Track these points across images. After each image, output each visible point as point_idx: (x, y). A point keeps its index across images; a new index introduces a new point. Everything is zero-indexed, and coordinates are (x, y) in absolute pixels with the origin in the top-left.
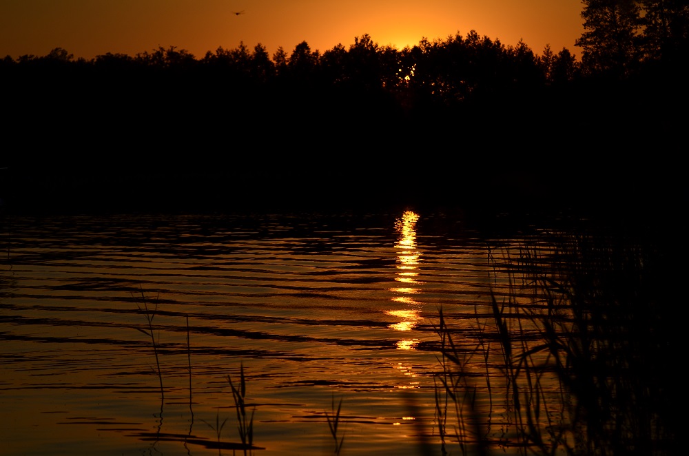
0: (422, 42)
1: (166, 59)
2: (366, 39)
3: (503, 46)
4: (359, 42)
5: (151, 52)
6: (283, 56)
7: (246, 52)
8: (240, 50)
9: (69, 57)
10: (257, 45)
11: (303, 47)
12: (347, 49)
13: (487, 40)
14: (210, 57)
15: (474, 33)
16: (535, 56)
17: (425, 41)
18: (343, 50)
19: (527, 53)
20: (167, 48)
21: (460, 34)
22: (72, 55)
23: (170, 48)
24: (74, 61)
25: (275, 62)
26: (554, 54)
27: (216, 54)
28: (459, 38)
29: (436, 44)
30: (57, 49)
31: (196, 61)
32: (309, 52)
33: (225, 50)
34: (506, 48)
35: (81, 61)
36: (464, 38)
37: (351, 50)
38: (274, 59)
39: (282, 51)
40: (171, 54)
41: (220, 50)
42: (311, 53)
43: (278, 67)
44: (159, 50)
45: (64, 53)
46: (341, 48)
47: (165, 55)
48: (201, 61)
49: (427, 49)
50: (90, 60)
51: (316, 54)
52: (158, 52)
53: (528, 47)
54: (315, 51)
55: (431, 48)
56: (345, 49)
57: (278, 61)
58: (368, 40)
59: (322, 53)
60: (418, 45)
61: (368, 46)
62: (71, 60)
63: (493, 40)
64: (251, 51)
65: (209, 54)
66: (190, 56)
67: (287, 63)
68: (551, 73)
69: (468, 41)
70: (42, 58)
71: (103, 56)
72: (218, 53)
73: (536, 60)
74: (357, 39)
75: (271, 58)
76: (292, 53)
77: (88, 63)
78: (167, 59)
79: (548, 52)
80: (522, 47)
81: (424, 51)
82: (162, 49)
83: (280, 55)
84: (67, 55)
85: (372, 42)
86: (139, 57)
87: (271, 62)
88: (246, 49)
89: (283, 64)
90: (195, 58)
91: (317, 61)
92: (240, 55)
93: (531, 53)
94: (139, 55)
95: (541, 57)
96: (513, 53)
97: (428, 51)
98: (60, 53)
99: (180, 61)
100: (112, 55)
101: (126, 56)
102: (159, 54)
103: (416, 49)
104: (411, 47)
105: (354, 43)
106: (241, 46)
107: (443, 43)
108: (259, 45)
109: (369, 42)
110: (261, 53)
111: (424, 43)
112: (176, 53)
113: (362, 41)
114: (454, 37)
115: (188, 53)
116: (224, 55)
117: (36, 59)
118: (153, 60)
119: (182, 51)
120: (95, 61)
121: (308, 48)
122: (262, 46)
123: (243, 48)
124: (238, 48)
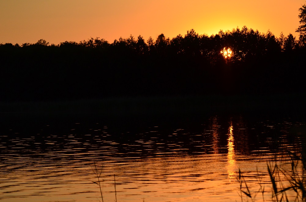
0: (220, 32)
1: (94, 44)
2: (192, 31)
3: (260, 33)
4: (189, 33)
5: (87, 40)
6: (152, 41)
8: (131, 39)
9: (47, 44)
10: (139, 36)
11: (162, 36)
12: (183, 37)
13: (252, 31)
14: (116, 42)
15: (245, 27)
16: (275, 38)
17: (222, 32)
18: (181, 37)
19: (272, 36)
20: (95, 38)
21: (239, 28)
22: (48, 43)
23: (96, 38)
24: (49, 46)
25: (148, 44)
26: (285, 37)
27: (119, 41)
28: (238, 30)
29: (227, 33)
30: (41, 40)
31: (109, 44)
32: (164, 39)
33: (123, 39)
34: (261, 34)
35: (53, 46)
36: (241, 30)
37: (186, 37)
38: (148, 43)
39: (151, 39)
40: (97, 41)
41: (121, 39)
42: (166, 39)
43: (149, 47)
44: (91, 39)
45: (44, 42)
46: (180, 36)
47: (94, 42)
48: (112, 44)
49: (223, 35)
50: (57, 45)
51: (168, 39)
52: (91, 40)
53: (272, 33)
54: (168, 38)
55: (225, 36)
56: (182, 37)
57: (149, 44)
58: (193, 32)
59: (171, 39)
60: (218, 34)
61: (193, 35)
62: (48, 45)
63: (255, 31)
64: (136, 39)
65: (115, 41)
66: (106, 43)
67: (154, 44)
68: (284, 46)
69: (243, 31)
70: (33, 44)
71: (64, 43)
72: (120, 40)
73: (276, 40)
74: (188, 32)
75: (146, 42)
76: (156, 39)
77: (56, 46)
79: (282, 35)
80: (269, 34)
81: (221, 37)
83: (150, 41)
84: (46, 43)
85: (195, 33)
86: (81, 43)
87: (145, 44)
88: (133, 38)
89: (152, 45)
90: (109, 43)
91: (169, 43)
92: (131, 41)
93: (274, 36)
94: (81, 42)
95: (279, 38)
96: (265, 37)
97: (223, 37)
98: (42, 42)
99: (102, 45)
100: (68, 42)
101: (75, 43)
102: (91, 41)
103: (217, 36)
104: (215, 35)
105: (187, 34)
106: (131, 36)
107: (230, 33)
108: (140, 36)
109: (194, 33)
110: (141, 40)
111: (221, 33)
112: (99, 40)
113: (191, 32)
114: (236, 30)
115: (105, 40)
116: (123, 42)
117: (31, 45)
118: (88, 44)
119: (102, 40)
120: (60, 45)
121: (164, 37)
122: (141, 36)
123: (132, 38)
124: (129, 38)
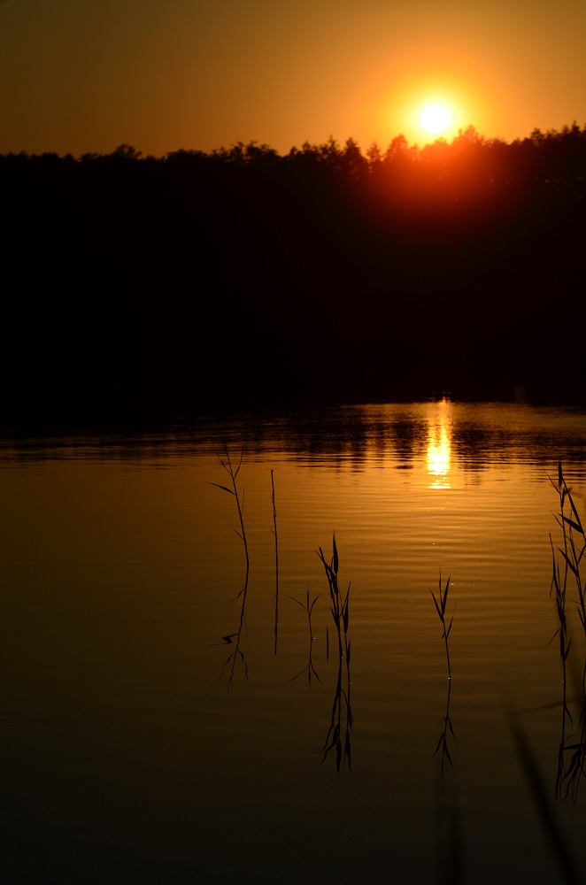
0: (535, 133)
2: (471, 130)
4: (463, 133)
5: (228, 148)
6: (377, 151)
7: (335, 146)
8: (329, 145)
9: (137, 155)
10: (347, 139)
11: (399, 140)
12: (450, 142)
14: (295, 153)
17: (538, 132)
18: (444, 144)
20: (246, 143)
21: (577, 124)
22: (140, 152)
23: (250, 143)
24: (142, 160)
25: (368, 158)
27: (302, 150)
28: (575, 128)
29: (550, 135)
30: (123, 146)
31: (279, 157)
32: (406, 146)
33: (312, 145)
35: (151, 160)
36: (582, 129)
37: (454, 143)
38: (368, 154)
39: (376, 146)
40: (251, 149)
41: (306, 145)
42: (409, 147)
43: (372, 164)
44: (237, 145)
45: (131, 150)
46: (443, 141)
47: (244, 151)
48: (286, 157)
49: (540, 141)
50: (160, 158)
51: (415, 148)
52: (236, 148)
54: (413, 145)
55: (544, 141)
56: (447, 142)
57: (372, 157)
58: (474, 132)
59: (421, 147)
60: (529, 136)
61: (473, 138)
62: (139, 158)
64: (342, 146)
65: (293, 150)
66: (272, 153)
67: (382, 159)
70: (106, 156)
71: (175, 153)
74: (460, 131)
75: (364, 153)
76: (388, 147)
77: (158, 161)
78: (247, 155)
81: (537, 144)
82: (241, 144)
83: (374, 150)
84: (135, 153)
85: (477, 134)
86: (215, 153)
87: (362, 159)
88: (336, 143)
89: (378, 162)
90: (279, 154)
91: (416, 156)
92: (330, 152)
94: (215, 151)
97: (540, 144)
98: (126, 151)
99: (262, 159)
100: (185, 152)
101: (200, 153)
102: (237, 150)
103: (527, 141)
104: (522, 139)
105: (458, 135)
106: (331, 140)
107: (558, 134)
108: (351, 139)
109: (475, 134)
110: (352, 149)
111: (537, 135)
112: (257, 149)
113: (467, 132)
114: (570, 128)
115: (271, 148)
116: (312, 152)
117: (101, 158)
118: (230, 157)
119: (263, 147)
120: (166, 158)
121: (405, 142)
122: (355, 140)
123: (333, 143)
124: (327, 143)
